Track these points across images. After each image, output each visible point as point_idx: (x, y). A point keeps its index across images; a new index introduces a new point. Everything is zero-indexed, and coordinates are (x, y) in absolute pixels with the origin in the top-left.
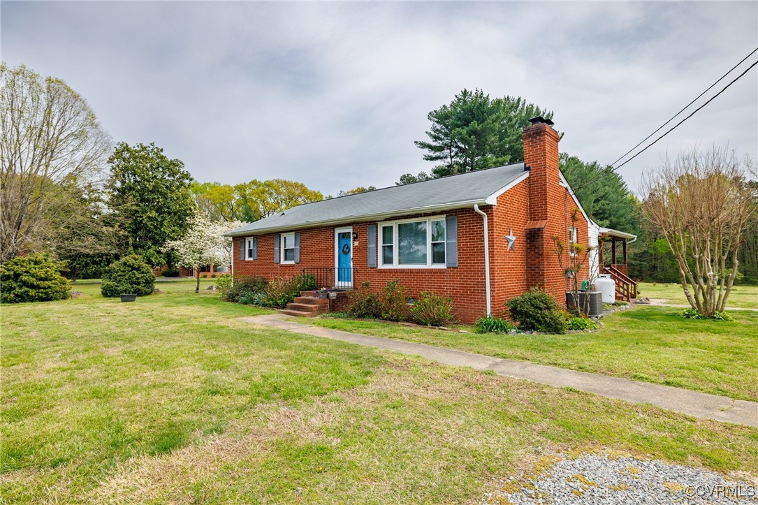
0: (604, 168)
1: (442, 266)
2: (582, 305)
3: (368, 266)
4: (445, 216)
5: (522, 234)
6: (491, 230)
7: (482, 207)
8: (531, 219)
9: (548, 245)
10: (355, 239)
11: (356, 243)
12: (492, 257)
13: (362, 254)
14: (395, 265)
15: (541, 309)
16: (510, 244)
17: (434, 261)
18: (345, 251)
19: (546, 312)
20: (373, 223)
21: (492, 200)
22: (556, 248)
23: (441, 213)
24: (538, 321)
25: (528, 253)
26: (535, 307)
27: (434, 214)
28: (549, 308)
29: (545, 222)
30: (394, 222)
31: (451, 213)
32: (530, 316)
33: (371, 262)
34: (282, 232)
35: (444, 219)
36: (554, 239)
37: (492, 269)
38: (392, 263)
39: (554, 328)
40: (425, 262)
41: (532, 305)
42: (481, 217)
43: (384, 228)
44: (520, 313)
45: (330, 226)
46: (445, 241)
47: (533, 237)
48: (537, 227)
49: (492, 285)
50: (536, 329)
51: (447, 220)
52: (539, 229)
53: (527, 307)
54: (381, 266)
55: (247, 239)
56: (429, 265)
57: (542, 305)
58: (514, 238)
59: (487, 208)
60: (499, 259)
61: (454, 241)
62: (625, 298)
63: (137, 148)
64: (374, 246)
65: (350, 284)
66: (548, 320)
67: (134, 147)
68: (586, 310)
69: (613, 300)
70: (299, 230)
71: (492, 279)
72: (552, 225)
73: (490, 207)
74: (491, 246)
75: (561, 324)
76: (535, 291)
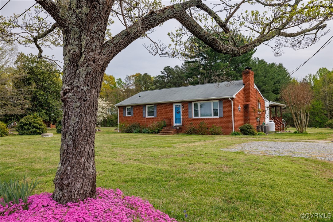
0: (278, 65)
1: (218, 117)
2: (261, 129)
3: (189, 117)
4: (218, 100)
5: (242, 106)
6: (234, 105)
7: (231, 98)
8: (245, 101)
9: (251, 110)
10: (183, 108)
11: (183, 109)
12: (234, 114)
13: (186, 113)
14: (200, 117)
15: (249, 129)
16: (239, 109)
17: (214, 115)
18: (178, 112)
19: (251, 130)
20: (190, 102)
21: (234, 96)
22: (253, 111)
23: (217, 99)
24: (249, 132)
25: (244, 112)
26: (248, 128)
27: (214, 100)
28: (251, 129)
29: (249, 102)
30: (199, 102)
31: (220, 100)
32: (246, 131)
33: (190, 116)
34: (147, 105)
35: (218, 102)
36: (253, 108)
37: (234, 117)
38: (198, 116)
39: (253, 134)
40: (211, 116)
41: (247, 128)
42: (231, 101)
43: (194, 104)
44: (243, 130)
45: (171, 103)
46: (218, 109)
47: (246, 107)
48: (247, 104)
49: (234, 122)
50: (248, 135)
51: (219, 102)
52: (248, 105)
53: (245, 128)
54: (194, 117)
55: (126, 107)
56: (213, 117)
57: (249, 128)
58: (240, 108)
59: (232, 99)
60: (236, 114)
61: (222, 109)
62: (279, 130)
63: (28, 56)
64: (191, 110)
65: (181, 124)
66: (251, 132)
67: (27, 55)
68: (263, 131)
69: (274, 130)
70: (156, 104)
71: (234, 121)
72: (252, 103)
73: (234, 98)
74: (234, 110)
75: (255, 133)
76: (247, 124)
